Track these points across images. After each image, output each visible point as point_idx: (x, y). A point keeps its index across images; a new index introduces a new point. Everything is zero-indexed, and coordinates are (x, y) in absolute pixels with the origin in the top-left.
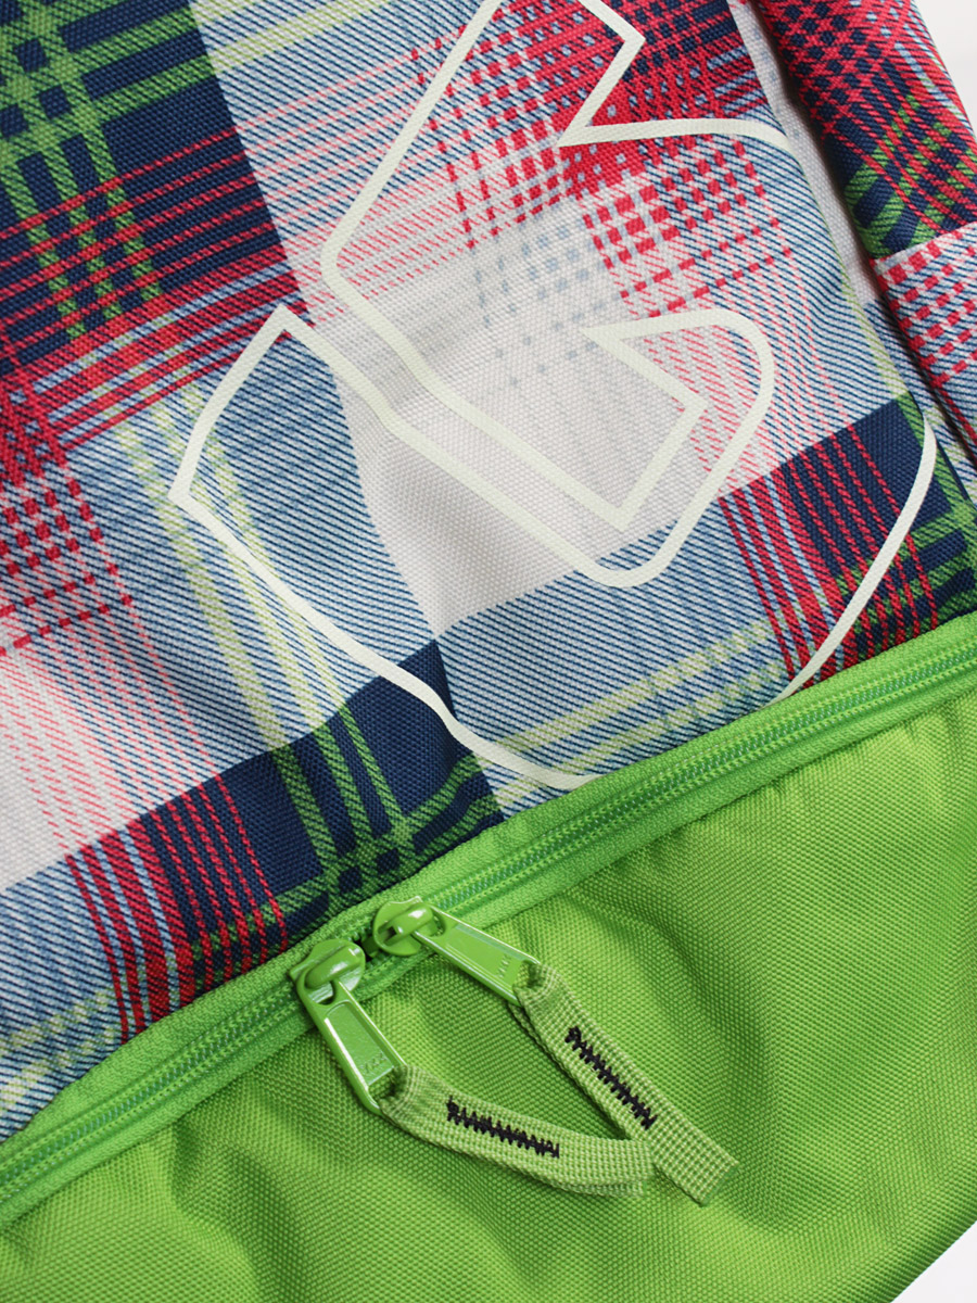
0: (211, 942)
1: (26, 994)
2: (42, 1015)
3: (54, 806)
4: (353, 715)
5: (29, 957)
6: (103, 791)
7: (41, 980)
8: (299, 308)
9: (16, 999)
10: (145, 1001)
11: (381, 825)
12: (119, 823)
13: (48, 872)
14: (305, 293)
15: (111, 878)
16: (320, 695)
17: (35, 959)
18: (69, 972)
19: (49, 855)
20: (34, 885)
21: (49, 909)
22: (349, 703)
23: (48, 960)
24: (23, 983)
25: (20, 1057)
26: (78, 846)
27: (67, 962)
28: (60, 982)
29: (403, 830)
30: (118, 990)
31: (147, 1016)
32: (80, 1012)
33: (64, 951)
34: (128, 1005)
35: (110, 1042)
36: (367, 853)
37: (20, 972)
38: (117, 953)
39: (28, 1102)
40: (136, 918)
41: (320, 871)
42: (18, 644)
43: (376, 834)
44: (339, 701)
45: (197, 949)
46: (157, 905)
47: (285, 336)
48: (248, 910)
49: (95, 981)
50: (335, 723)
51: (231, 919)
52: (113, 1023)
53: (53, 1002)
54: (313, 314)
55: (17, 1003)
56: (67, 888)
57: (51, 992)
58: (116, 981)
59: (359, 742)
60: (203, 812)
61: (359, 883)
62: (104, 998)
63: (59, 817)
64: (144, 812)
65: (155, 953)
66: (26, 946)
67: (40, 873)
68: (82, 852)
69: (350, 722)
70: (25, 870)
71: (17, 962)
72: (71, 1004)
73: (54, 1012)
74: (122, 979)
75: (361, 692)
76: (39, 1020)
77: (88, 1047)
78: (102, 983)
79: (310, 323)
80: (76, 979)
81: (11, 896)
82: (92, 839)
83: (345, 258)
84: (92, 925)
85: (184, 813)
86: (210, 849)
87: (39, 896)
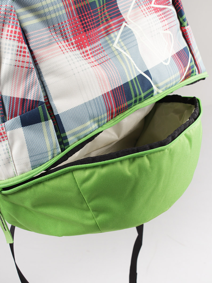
0: (119, 108)
1: (97, 113)
2: (98, 116)
3: (101, 87)
4: (137, 78)
5: (97, 108)
6: (108, 86)
7: (98, 111)
8: (126, 22)
9: (95, 113)
10: (110, 116)
11: (140, 94)
12: (109, 91)
13: (100, 96)
14: (126, 21)
15: (107, 98)
16: (134, 75)
17: (98, 108)
18: (102, 110)
19: (100, 94)
20: (98, 98)
21: (100, 101)
22: (137, 76)
23: (99, 108)
24: (96, 111)
25: (95, 122)
26: (104, 93)
27: (102, 109)
28: (101, 112)
29: (143, 95)
30: (107, 114)
31: (110, 119)
32: (103, 116)
33: (101, 107)
34: (108, 116)
35: (106, 121)
36: (138, 97)
37: (96, 110)
38: (108, 108)
39: (95, 128)
40: (110, 104)
41: (132, 99)
42: (98, 65)
43: (140, 95)
44: (136, 76)
45: (117, 109)
46: (113, 102)
47: (125, 26)
48: (123, 103)
49: (105, 112)
50: (135, 78)
51: (121, 105)
52: (106, 119)
53: (100, 114)
54: (128, 23)
55: (95, 114)
56: (102, 99)
57: (99, 113)
58: (107, 112)
59: (138, 82)
60: (120, 89)
61: (136, 102)
62: (106, 115)
63: (102, 89)
64: (112, 89)
65: (112, 109)
66: (97, 106)
67: (99, 96)
68: (104, 94)
69: (137, 79)
70: (97, 96)
71: (96, 108)
72: (102, 115)
73: (100, 116)
74: (108, 112)
75: (139, 75)
76: (98, 117)
77: (103, 122)
78: (106, 112)
79: (128, 24)
80: (103, 111)
81: (96, 99)
82: (106, 92)
83: (130, 17)
84: (105, 104)
85: (117, 89)
86: (120, 95)
87: (99, 99)
